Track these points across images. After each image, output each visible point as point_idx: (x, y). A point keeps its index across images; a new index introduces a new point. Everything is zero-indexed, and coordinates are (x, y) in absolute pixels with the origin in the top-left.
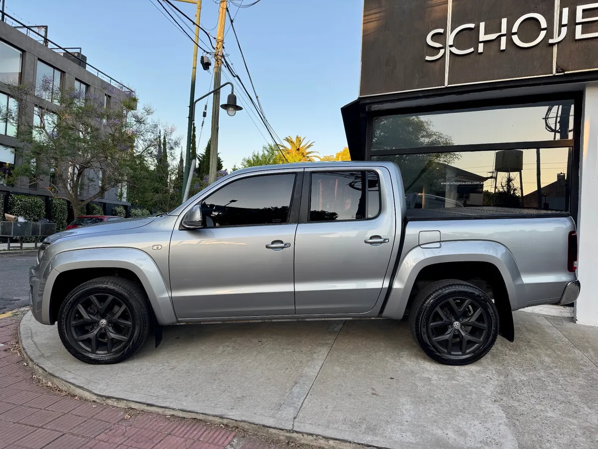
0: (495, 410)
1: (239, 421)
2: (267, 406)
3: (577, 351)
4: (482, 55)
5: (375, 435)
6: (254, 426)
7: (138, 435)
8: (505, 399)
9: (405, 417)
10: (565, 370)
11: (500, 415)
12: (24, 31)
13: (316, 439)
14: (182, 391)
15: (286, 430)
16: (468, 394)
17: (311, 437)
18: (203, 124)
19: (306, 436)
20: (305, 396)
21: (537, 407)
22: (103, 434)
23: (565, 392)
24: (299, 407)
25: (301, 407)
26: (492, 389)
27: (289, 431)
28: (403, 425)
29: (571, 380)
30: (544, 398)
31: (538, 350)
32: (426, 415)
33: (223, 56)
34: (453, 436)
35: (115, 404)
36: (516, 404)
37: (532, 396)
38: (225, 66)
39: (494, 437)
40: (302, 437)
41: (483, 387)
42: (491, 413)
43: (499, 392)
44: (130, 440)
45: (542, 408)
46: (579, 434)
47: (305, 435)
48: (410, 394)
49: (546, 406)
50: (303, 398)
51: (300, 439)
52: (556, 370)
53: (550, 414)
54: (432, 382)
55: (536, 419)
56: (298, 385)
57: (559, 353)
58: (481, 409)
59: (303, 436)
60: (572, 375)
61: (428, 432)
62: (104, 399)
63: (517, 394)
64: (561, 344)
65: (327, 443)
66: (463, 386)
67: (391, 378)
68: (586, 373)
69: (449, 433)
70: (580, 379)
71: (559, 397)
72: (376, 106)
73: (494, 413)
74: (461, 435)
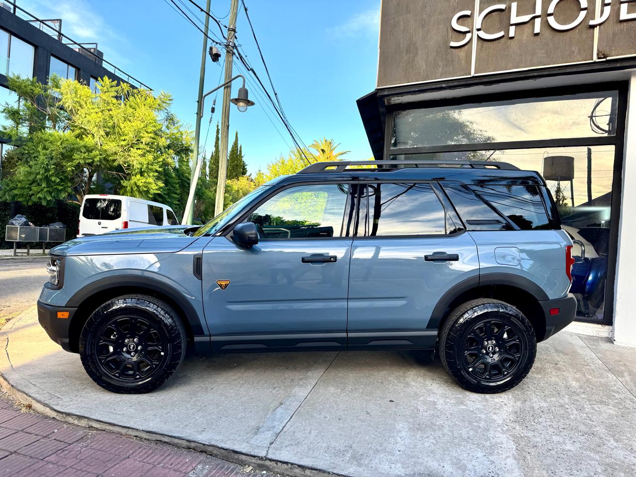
0: (504, 440)
1: (208, 445)
2: (243, 428)
3: (610, 375)
4: (514, 39)
5: (360, 465)
6: (222, 451)
7: (92, 458)
8: (518, 428)
9: (398, 445)
10: (593, 397)
11: (510, 447)
12: (37, 25)
13: (291, 468)
14: (152, 410)
15: (259, 457)
16: (477, 422)
17: (285, 465)
18: (211, 120)
19: (280, 464)
20: (288, 419)
21: (554, 438)
22: (54, 455)
23: (590, 422)
24: (279, 431)
25: (280, 432)
26: (505, 417)
27: (261, 458)
28: (394, 455)
29: (599, 409)
30: (564, 428)
31: (565, 373)
32: (423, 444)
33: (235, 47)
34: (450, 470)
35: (76, 422)
36: (530, 434)
37: (550, 426)
38: (237, 58)
39: (498, 472)
40: (275, 465)
41: (495, 413)
42: (499, 444)
43: (512, 420)
44: (81, 463)
45: (561, 440)
46: (600, 471)
47: (278, 463)
48: (409, 420)
49: (566, 437)
50: (285, 421)
51: (274, 467)
52: (583, 396)
53: (568, 447)
54: (437, 406)
55: (551, 452)
56: (283, 406)
57: (590, 377)
58: (488, 439)
59: (277, 464)
60: (602, 402)
61: (422, 463)
62: (65, 416)
63: (533, 423)
64: (593, 367)
65: (303, 473)
66: (472, 411)
67: (391, 401)
68: (617, 401)
69: (445, 466)
70: (609, 407)
71: (582, 428)
72: (396, 98)
73: (502, 443)
74: (460, 468)
